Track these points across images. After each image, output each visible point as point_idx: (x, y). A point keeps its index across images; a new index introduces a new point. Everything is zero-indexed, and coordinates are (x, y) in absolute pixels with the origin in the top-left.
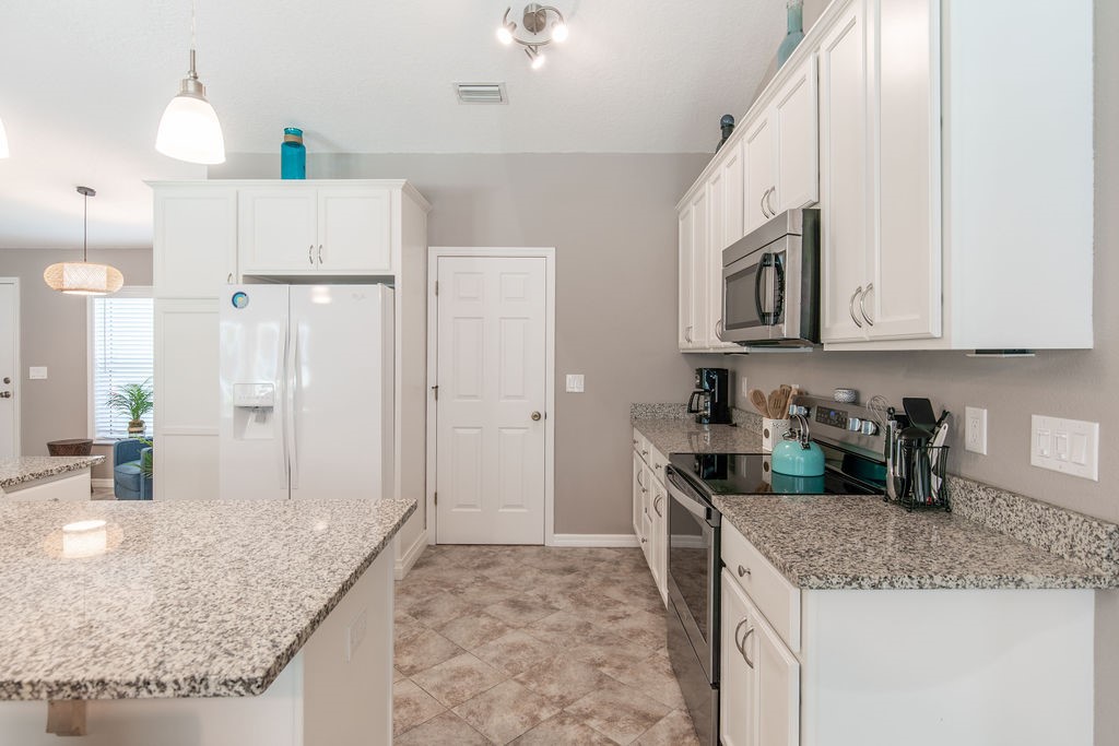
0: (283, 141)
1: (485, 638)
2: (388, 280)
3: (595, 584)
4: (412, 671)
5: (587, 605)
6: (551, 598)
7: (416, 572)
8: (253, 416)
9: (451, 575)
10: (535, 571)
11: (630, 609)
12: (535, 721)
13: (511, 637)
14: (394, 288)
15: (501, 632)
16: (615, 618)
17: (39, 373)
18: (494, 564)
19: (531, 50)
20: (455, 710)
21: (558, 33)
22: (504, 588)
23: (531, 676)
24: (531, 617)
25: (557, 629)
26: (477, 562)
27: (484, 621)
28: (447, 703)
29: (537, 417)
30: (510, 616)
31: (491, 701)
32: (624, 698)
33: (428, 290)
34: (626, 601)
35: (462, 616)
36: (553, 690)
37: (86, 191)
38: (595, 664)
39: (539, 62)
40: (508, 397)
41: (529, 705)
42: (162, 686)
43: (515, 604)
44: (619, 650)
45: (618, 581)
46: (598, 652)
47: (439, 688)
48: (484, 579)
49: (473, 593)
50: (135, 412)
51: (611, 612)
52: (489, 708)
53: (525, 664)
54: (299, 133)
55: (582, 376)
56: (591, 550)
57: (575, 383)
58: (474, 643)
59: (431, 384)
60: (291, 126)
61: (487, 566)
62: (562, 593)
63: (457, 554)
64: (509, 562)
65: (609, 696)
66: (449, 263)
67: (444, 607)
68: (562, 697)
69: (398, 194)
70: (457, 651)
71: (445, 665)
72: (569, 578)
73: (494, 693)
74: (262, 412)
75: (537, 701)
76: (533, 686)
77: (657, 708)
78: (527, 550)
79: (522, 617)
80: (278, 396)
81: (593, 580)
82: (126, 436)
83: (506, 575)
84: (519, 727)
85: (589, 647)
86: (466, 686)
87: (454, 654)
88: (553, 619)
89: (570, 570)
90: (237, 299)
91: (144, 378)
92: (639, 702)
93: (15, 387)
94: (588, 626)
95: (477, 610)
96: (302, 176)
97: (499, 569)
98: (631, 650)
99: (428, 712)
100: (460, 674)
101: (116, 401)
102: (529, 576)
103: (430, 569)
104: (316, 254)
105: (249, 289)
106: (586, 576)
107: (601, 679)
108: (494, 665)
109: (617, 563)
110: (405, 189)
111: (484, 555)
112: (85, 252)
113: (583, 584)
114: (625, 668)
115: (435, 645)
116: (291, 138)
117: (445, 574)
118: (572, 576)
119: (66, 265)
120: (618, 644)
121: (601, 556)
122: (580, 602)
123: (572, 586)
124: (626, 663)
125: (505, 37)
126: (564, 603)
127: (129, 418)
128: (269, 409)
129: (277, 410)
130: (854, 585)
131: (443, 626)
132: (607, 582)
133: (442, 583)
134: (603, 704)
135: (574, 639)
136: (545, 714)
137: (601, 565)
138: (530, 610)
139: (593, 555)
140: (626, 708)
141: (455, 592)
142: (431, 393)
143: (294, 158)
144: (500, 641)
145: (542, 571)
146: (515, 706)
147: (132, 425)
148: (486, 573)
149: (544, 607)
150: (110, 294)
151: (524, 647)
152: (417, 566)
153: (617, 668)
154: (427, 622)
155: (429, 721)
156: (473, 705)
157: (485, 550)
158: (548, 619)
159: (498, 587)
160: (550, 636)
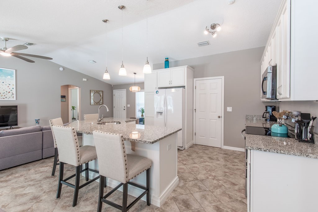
0: (165, 61)
1: (201, 162)
2: (184, 87)
3: (232, 158)
4: (185, 164)
5: (228, 161)
6: (219, 158)
7: (190, 149)
8: (159, 114)
9: (197, 150)
10: (217, 153)
11: (239, 164)
12: (208, 178)
13: (207, 163)
14: (185, 88)
15: (205, 162)
16: (234, 165)
17: (129, 106)
18: (207, 150)
19: (213, 33)
20: (192, 172)
21: (218, 29)
22: (208, 155)
23: (209, 171)
24: (213, 161)
25: (219, 164)
26: (204, 149)
27: (202, 159)
28: (191, 171)
29: (219, 117)
30: (208, 160)
31: (200, 173)
32: (230, 179)
33: (193, 88)
34: (238, 163)
35: (197, 158)
36: (214, 174)
37: (135, 73)
38: (225, 172)
39: (215, 36)
40: (212, 112)
41: (207, 175)
42: (142, 141)
43: (210, 158)
44: (232, 171)
45: (238, 158)
46: (227, 170)
47: (190, 168)
48: (204, 152)
49: (201, 154)
50: (142, 113)
51: (233, 164)
52: (199, 174)
53: (209, 169)
54: (168, 58)
55: (231, 107)
56: (233, 151)
57: (229, 109)
58: (198, 163)
59: (194, 109)
60: (166, 57)
61: (206, 150)
62: (222, 158)
63: (200, 147)
64: (211, 150)
65: (226, 178)
66: (198, 82)
67: (194, 155)
68: (215, 176)
69: (186, 68)
70: (195, 163)
71: (192, 165)
72: (225, 156)
73: (200, 172)
74: (161, 113)
75: (209, 175)
76: (209, 172)
77: (237, 183)
78: (216, 148)
79: (211, 161)
80: (164, 110)
81: (231, 157)
82: (141, 117)
83: (210, 152)
84: (204, 178)
85: (225, 169)
86: (195, 169)
87: (194, 164)
88: (218, 162)
89: (226, 154)
90: (157, 92)
91: (143, 107)
92: (233, 181)
93: (125, 108)
94: (226, 165)
95: (201, 157)
96: (168, 67)
97: (209, 151)
98: (236, 172)
99: (187, 171)
100: (194, 167)
101: (139, 111)
102: (215, 153)
103: (193, 148)
104: (170, 82)
105: (159, 90)
106: (230, 156)
107: (225, 175)
108: (202, 167)
109: (240, 155)
110: (187, 67)
111: (206, 148)
112: (135, 84)
113: (228, 157)
114: (233, 175)
115: (191, 161)
116: (167, 60)
117: (196, 150)
118: (226, 155)
119: (132, 87)
120: (233, 170)
121: (236, 153)
122: (226, 160)
123: (225, 157)
124: (233, 174)
125: (206, 33)
126: (222, 160)
127: (141, 114)
128: (162, 113)
129: (163, 113)
130: (259, 150)
131: (193, 159)
132: (235, 158)
133: (195, 151)
134: (224, 179)
135: (222, 167)
136: (210, 177)
137: (235, 154)
138: (213, 160)
139: (234, 152)
140: (230, 181)
141: (197, 153)
142: (194, 111)
143: (167, 64)
144: (204, 164)
145: (218, 153)
146: (204, 175)
147: (142, 115)
148: (205, 151)
149: (217, 160)
150: (138, 91)
151: (210, 166)
152: (190, 147)
153: (230, 174)
154: (190, 157)
155: (187, 173)
156: (196, 172)
157: (206, 147)
158: (217, 162)
159: (207, 154)
160: (216, 165)
